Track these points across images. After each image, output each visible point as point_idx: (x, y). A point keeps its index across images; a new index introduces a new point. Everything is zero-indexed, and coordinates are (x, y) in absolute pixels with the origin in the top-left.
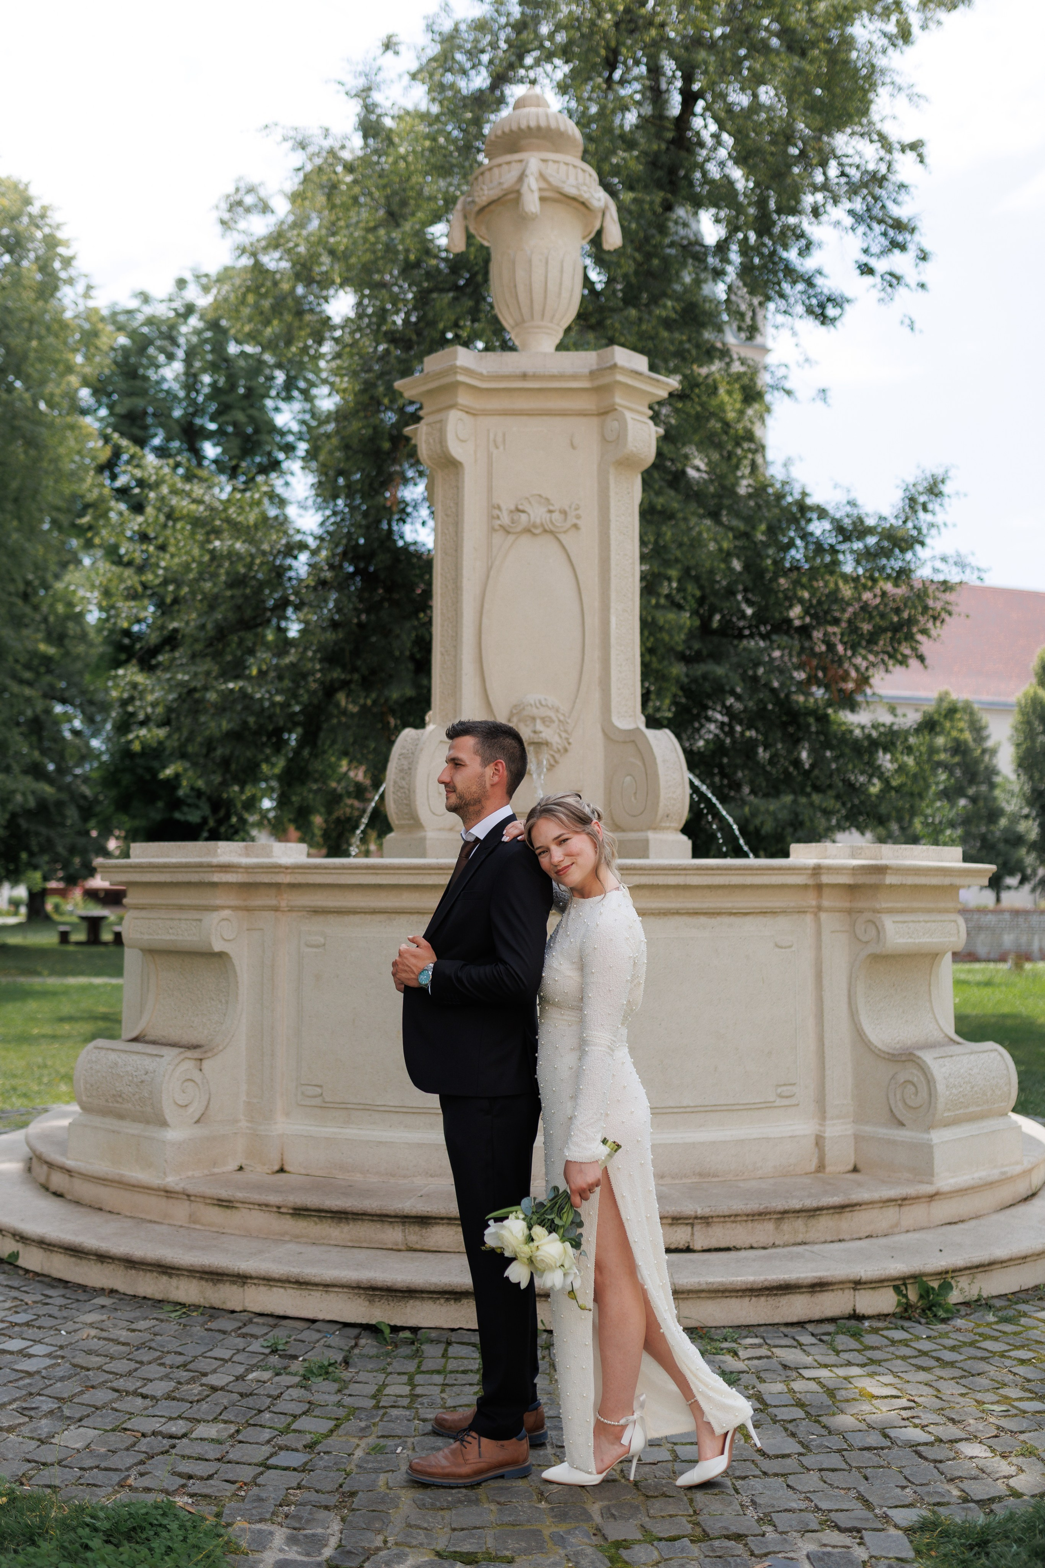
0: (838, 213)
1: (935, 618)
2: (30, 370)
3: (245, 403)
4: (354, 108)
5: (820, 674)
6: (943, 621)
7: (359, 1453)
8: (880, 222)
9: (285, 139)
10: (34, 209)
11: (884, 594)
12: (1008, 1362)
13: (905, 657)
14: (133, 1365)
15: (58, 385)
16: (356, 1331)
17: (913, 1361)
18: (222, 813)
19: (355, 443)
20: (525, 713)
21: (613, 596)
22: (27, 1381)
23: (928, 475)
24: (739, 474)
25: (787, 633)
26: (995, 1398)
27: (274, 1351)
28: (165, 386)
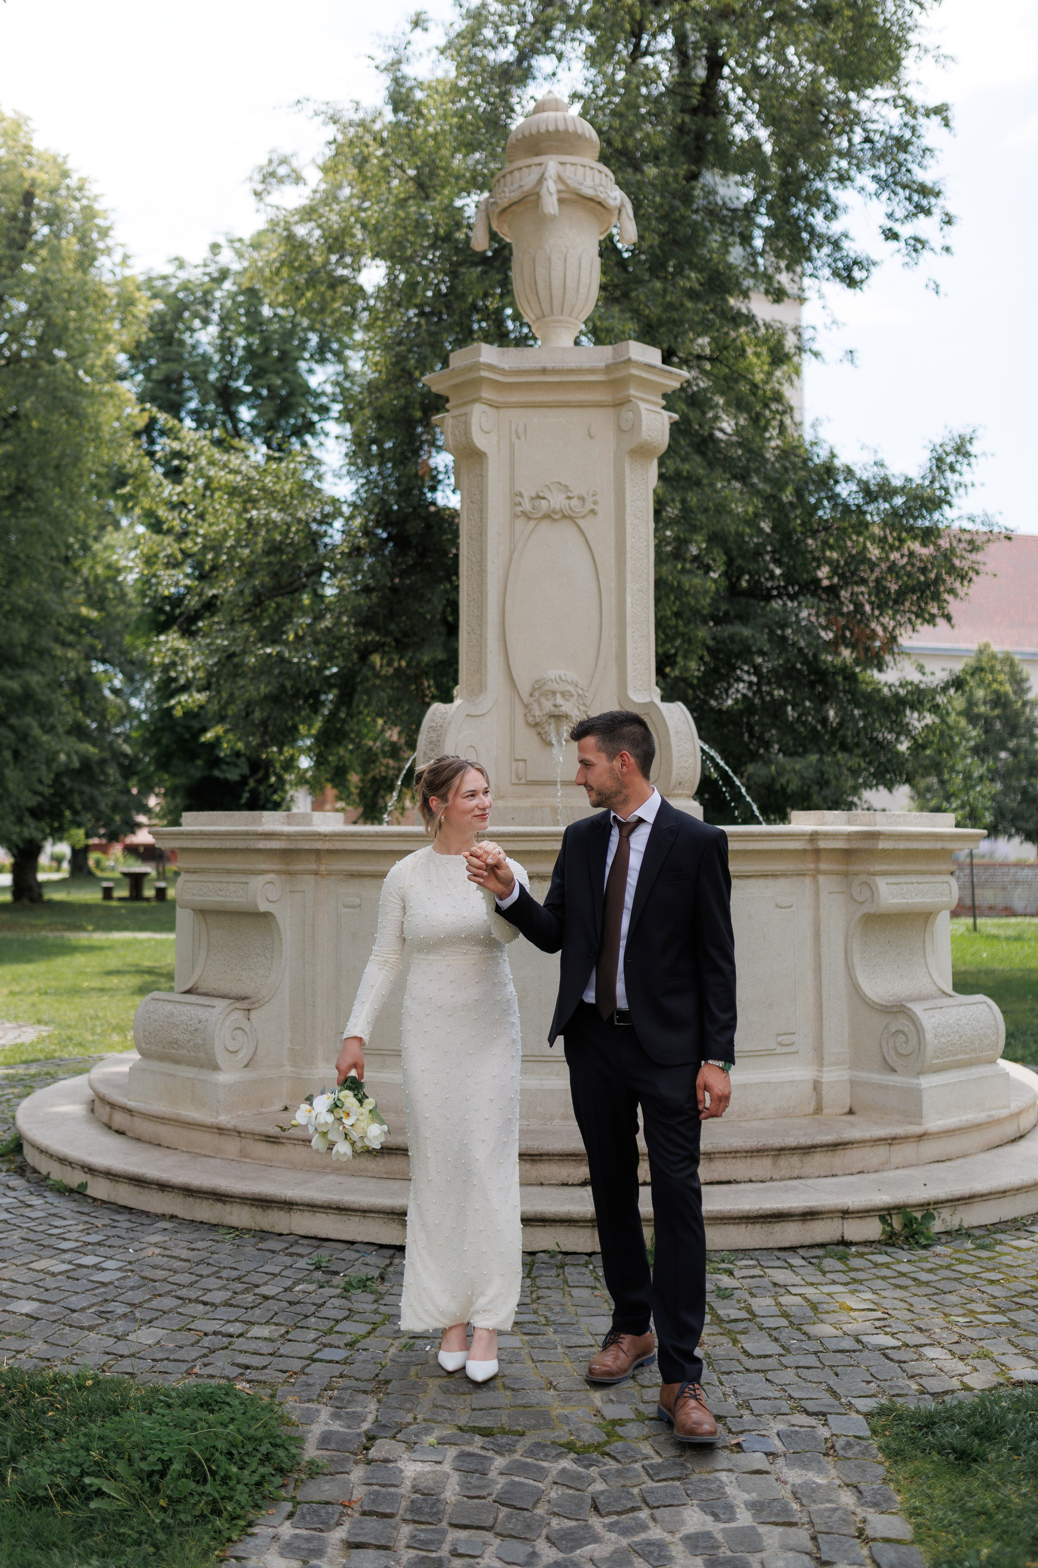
0: (863, 179)
1: (963, 578)
2: (71, 341)
3: (279, 366)
4: (384, 81)
5: (848, 634)
6: (970, 580)
7: (392, 1350)
8: (904, 187)
9: (316, 114)
10: (73, 182)
11: (911, 554)
12: (978, 1282)
13: (933, 617)
14: (194, 1278)
15: (99, 355)
16: (391, 1252)
17: (892, 1281)
18: (261, 774)
19: (387, 412)
20: (546, 688)
21: (629, 577)
22: (102, 1290)
23: (956, 435)
24: (767, 435)
25: (814, 594)
26: (962, 1312)
27: (318, 1268)
28: (201, 351)
